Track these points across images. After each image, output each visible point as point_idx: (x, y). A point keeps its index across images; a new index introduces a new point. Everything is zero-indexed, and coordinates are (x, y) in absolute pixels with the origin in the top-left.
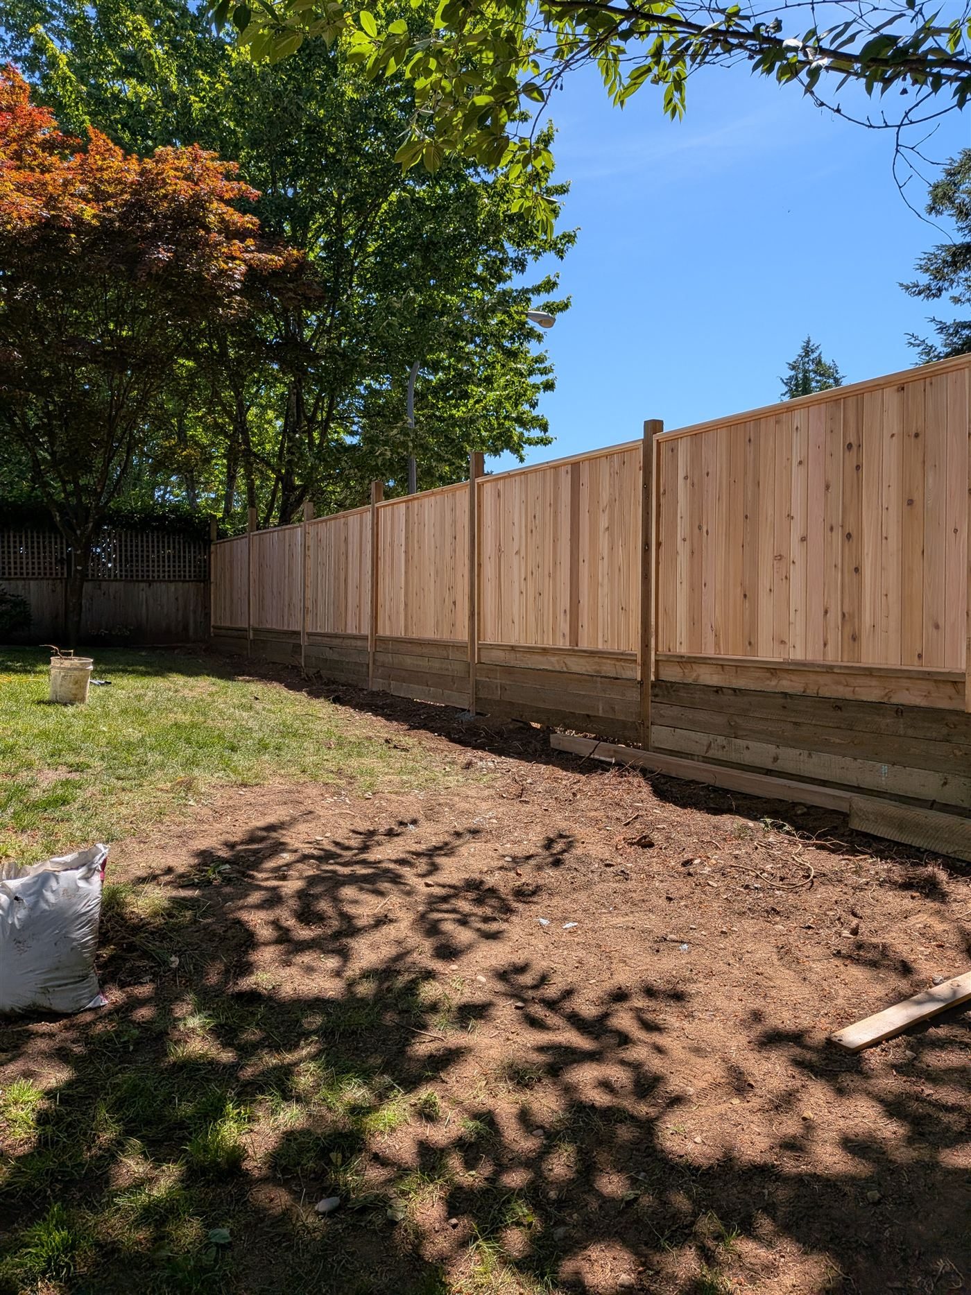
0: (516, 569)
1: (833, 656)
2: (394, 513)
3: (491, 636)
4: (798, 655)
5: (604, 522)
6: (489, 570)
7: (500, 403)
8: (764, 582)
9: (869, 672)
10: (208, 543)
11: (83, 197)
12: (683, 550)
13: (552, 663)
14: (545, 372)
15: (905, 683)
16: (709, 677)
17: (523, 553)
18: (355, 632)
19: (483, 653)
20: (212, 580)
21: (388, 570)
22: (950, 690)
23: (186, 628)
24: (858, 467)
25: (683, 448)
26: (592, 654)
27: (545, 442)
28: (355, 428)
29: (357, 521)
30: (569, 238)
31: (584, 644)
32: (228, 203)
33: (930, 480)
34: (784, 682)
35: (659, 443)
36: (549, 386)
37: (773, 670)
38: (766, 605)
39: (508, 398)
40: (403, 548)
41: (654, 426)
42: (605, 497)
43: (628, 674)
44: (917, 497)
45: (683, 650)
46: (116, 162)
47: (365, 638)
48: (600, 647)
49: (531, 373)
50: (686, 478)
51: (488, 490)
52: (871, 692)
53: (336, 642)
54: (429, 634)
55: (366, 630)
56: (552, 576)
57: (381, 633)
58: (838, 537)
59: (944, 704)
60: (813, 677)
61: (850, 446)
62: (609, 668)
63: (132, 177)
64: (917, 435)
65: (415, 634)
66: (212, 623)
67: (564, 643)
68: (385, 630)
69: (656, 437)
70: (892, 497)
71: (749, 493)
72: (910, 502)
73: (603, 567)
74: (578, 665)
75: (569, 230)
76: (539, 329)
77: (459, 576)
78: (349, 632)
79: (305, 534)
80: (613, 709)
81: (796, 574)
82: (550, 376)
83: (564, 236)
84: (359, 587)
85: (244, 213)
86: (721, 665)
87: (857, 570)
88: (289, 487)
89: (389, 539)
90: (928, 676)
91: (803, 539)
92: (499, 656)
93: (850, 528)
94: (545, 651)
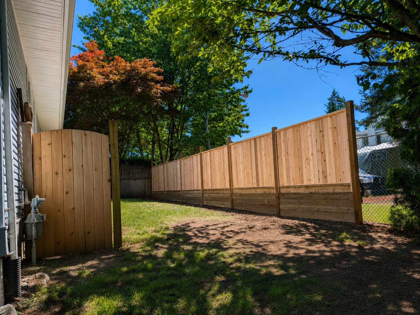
0: (241, 167)
1: (321, 182)
2: (207, 155)
3: (236, 185)
4: (313, 183)
5: (263, 153)
6: (234, 168)
7: (233, 120)
8: (304, 166)
9: (330, 185)
10: (150, 167)
11: (115, 74)
12: (284, 158)
13: (253, 191)
14: (246, 110)
15: (338, 187)
16: (292, 191)
17: (243, 163)
18: (197, 189)
19: (234, 190)
20: (152, 178)
21: (205, 171)
22: (347, 187)
23: (145, 192)
24: (323, 136)
25: (282, 134)
26: (263, 188)
27: (247, 132)
28: (189, 131)
29: (196, 158)
30: (250, 72)
31: (260, 186)
32: (155, 73)
33: (339, 137)
34: (310, 190)
35: (276, 133)
36: (248, 115)
37: (307, 187)
38: (304, 170)
39: (235, 119)
40: (209, 164)
41: (274, 129)
42: (263, 147)
43: (272, 192)
44: (337, 143)
45: (286, 185)
46: (123, 64)
47: (200, 190)
48: (265, 186)
49: (242, 111)
50: (283, 141)
51: (232, 147)
52: (330, 190)
53: (191, 192)
54: (218, 187)
55: (200, 188)
56: (251, 168)
57: (204, 188)
58: (320, 153)
59: (346, 191)
60: (317, 188)
61: (321, 131)
62: (267, 191)
63: (129, 68)
64: (335, 128)
65: (214, 188)
66: (153, 190)
67: (255, 186)
68: (206, 187)
69: (275, 131)
70: (331, 143)
71: (299, 143)
72: (335, 144)
73: (264, 164)
74: (259, 191)
75: (250, 70)
76: (244, 98)
77: (226, 170)
78: (195, 189)
79: (180, 162)
80: (269, 202)
81: (311, 162)
82: (248, 112)
83: (249, 72)
84: (197, 176)
85: (159, 76)
86: (295, 187)
87: (325, 161)
88: (172, 150)
89: (205, 162)
90: (342, 185)
91: (312, 154)
92: (238, 191)
93: (323, 151)
94: (250, 188)
